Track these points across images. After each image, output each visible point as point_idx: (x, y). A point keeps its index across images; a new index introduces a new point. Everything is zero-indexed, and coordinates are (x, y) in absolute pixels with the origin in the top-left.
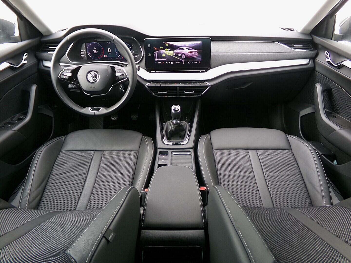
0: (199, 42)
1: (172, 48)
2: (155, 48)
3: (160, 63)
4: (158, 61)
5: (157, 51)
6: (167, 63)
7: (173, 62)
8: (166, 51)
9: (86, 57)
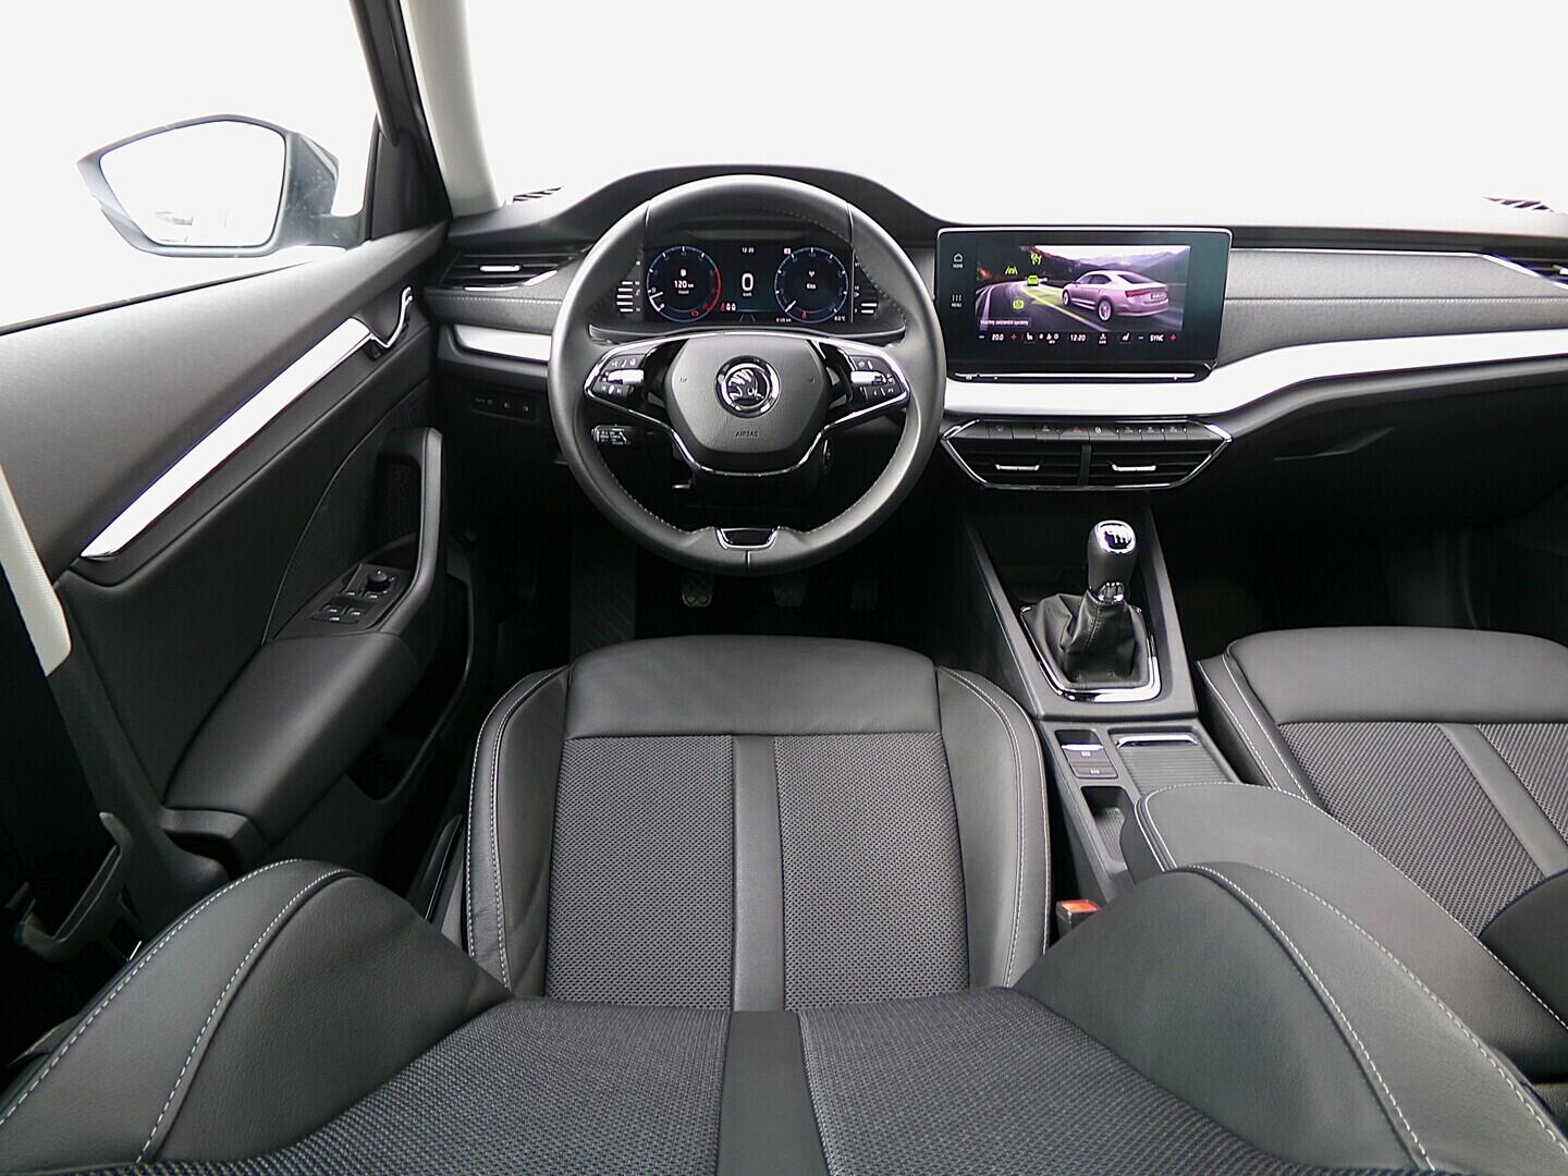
0: (1176, 250)
1: (1059, 273)
2: (983, 273)
3: (1002, 337)
4: (992, 329)
5: (993, 287)
6: (1030, 337)
7: (1056, 337)
8: (1029, 285)
9: (638, 310)
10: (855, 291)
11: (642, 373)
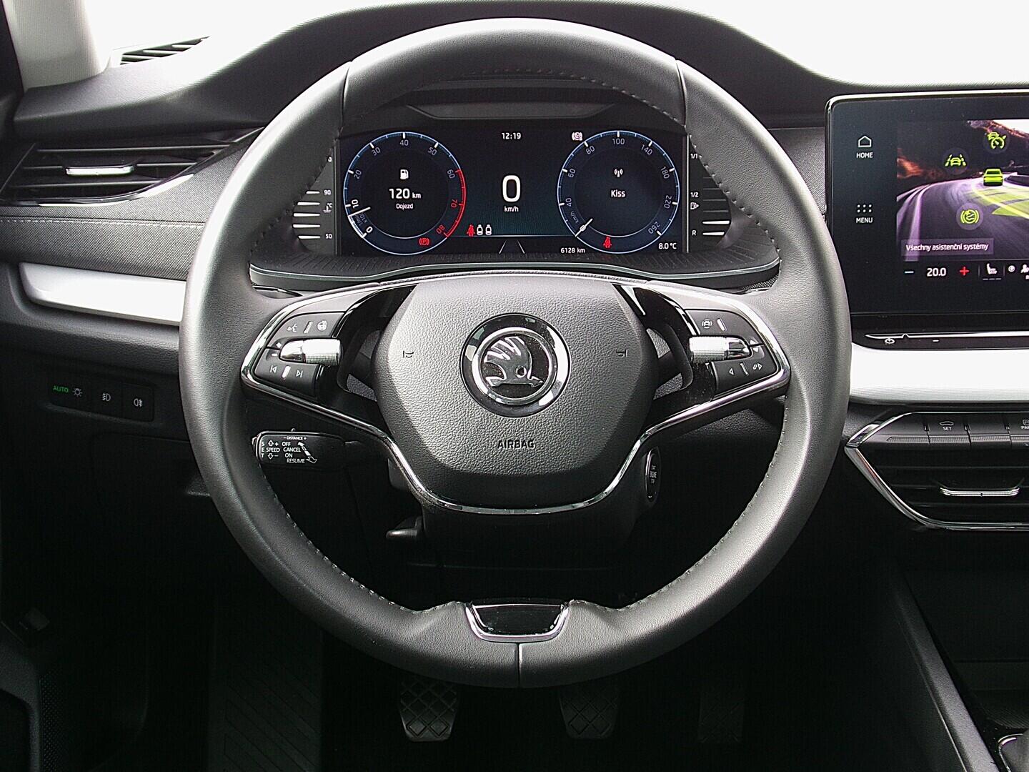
2: (908, 165)
3: (943, 272)
4: (927, 260)
5: (924, 189)
6: (991, 271)
8: (987, 184)
9: (329, 236)
10: (692, 200)
11: (337, 343)
